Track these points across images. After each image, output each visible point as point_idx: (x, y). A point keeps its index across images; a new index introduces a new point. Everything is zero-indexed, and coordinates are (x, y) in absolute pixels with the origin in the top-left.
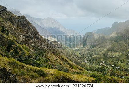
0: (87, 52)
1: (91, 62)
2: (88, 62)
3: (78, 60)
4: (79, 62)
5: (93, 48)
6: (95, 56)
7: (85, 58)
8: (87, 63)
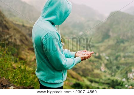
0: (109, 51)
1: (112, 71)
2: (106, 70)
3: (87, 66)
4: (88, 69)
5: (122, 45)
6: (122, 60)
7: (102, 62)
8: (105, 72)
